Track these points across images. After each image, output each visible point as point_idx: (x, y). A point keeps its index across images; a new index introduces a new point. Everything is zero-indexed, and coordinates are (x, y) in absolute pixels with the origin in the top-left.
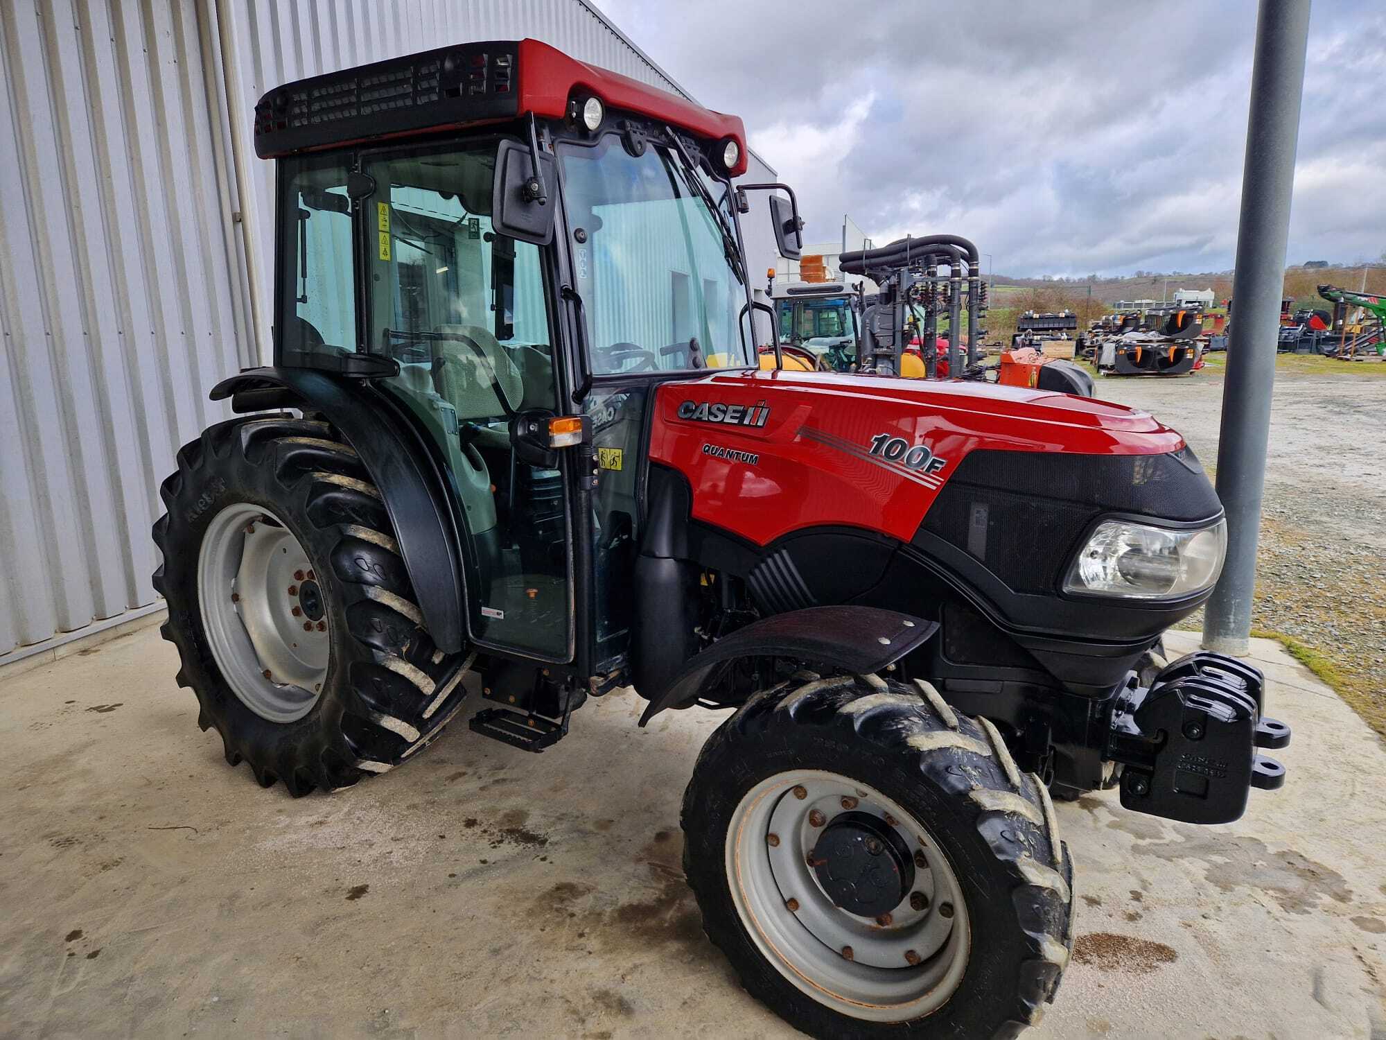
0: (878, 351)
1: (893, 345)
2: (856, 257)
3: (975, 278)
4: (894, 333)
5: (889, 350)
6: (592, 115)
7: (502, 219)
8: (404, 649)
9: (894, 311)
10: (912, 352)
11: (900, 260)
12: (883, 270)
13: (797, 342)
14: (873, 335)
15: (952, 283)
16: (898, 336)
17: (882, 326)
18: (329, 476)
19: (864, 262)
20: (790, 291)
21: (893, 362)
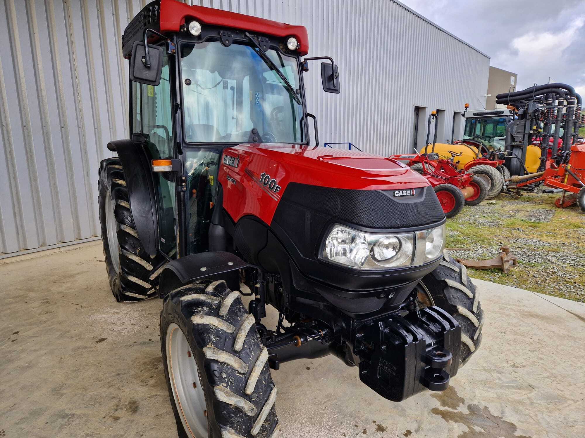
0: (514, 144)
1: (523, 141)
2: (505, 96)
3: (572, 106)
4: (524, 135)
5: (520, 143)
6: (195, 28)
7: (134, 75)
8: (138, 251)
9: (525, 124)
10: (535, 145)
11: (529, 97)
12: (521, 102)
13: (476, 139)
14: (512, 136)
15: (558, 108)
16: (526, 137)
17: (517, 131)
18: (118, 180)
19: (509, 98)
20: (474, 114)
21: (522, 149)
